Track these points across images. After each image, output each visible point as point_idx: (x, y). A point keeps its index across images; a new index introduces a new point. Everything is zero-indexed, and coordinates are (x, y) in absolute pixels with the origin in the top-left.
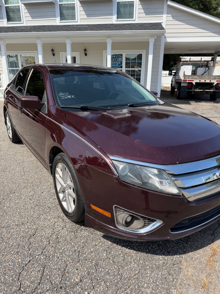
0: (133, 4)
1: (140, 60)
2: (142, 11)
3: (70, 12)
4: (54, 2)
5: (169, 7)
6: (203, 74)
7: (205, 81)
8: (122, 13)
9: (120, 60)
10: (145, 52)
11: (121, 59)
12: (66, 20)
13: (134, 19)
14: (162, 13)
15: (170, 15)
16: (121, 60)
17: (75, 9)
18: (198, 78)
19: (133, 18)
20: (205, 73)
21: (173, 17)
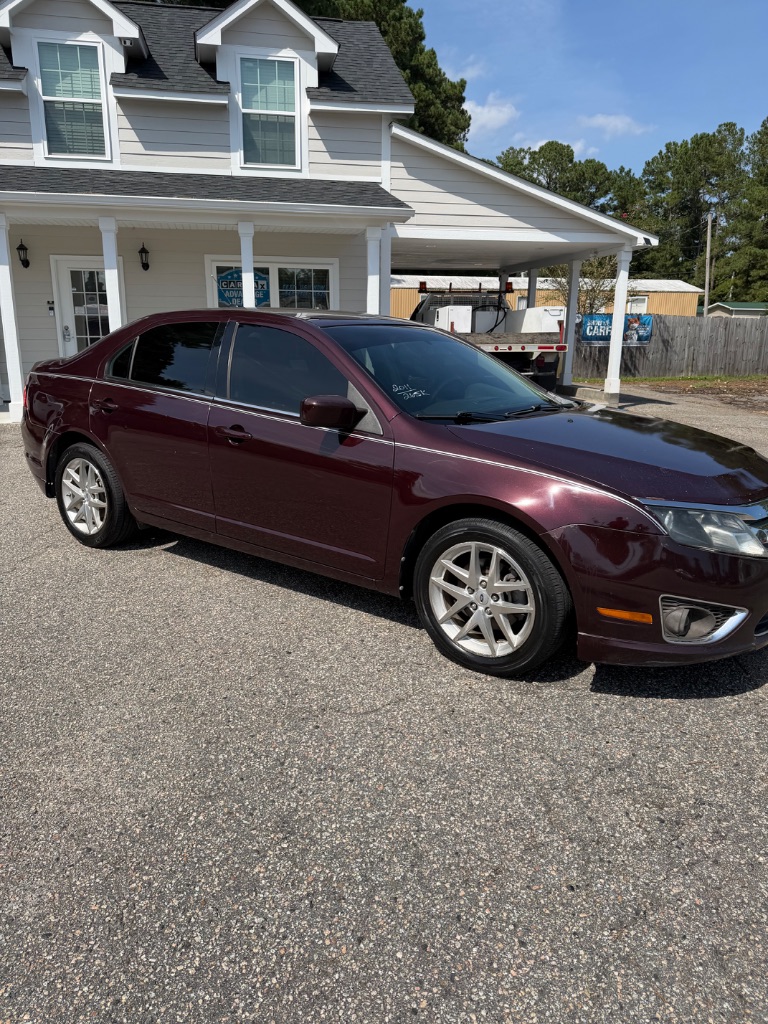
0: (292, 125)
1: (323, 287)
2: (320, 145)
3: (82, 128)
4: (25, 93)
5: (396, 139)
6: (492, 330)
7: (510, 348)
8: (260, 146)
9: (262, 286)
10: (337, 265)
11: (264, 282)
12: (70, 152)
13: (298, 167)
14: (378, 157)
15: (401, 165)
16: (265, 287)
17: (100, 121)
18: (489, 341)
19: (294, 164)
20: (496, 326)
21: (409, 169)
